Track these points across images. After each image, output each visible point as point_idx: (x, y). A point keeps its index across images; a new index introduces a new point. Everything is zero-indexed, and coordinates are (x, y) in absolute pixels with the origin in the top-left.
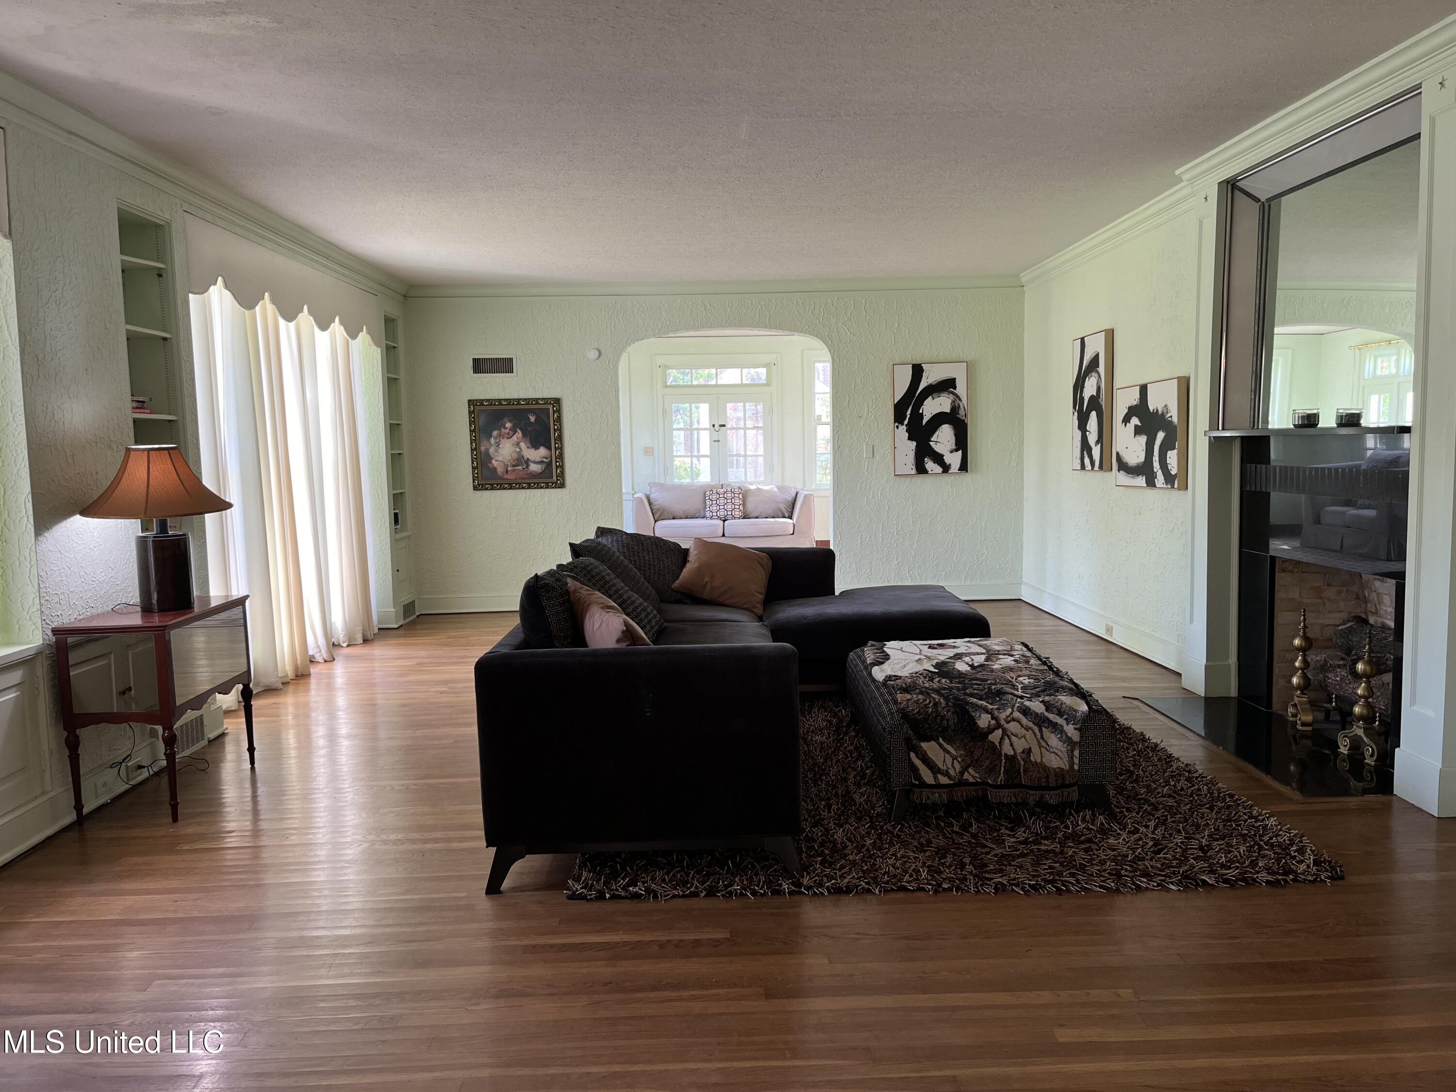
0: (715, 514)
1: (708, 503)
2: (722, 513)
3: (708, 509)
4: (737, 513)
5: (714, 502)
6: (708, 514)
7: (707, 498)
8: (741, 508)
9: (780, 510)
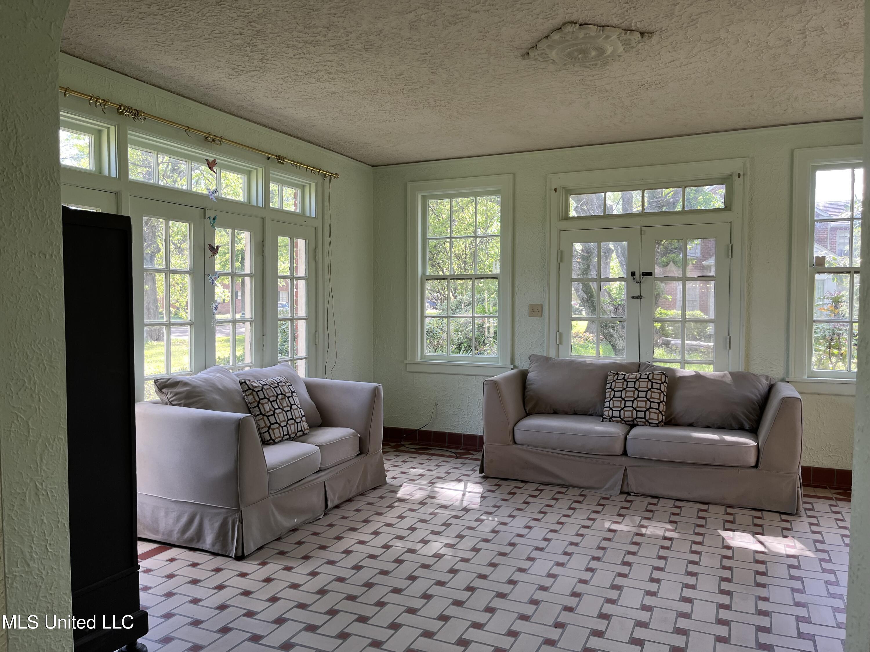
0: (616, 414)
1: (608, 395)
2: (628, 414)
3: (607, 404)
4: (654, 416)
5: (618, 394)
6: (607, 413)
7: (608, 386)
8: (662, 407)
9: (735, 418)
